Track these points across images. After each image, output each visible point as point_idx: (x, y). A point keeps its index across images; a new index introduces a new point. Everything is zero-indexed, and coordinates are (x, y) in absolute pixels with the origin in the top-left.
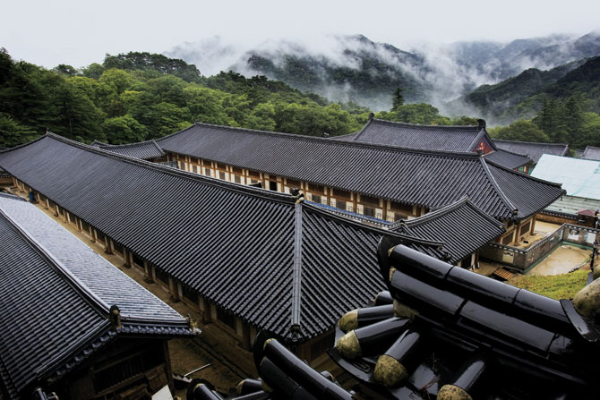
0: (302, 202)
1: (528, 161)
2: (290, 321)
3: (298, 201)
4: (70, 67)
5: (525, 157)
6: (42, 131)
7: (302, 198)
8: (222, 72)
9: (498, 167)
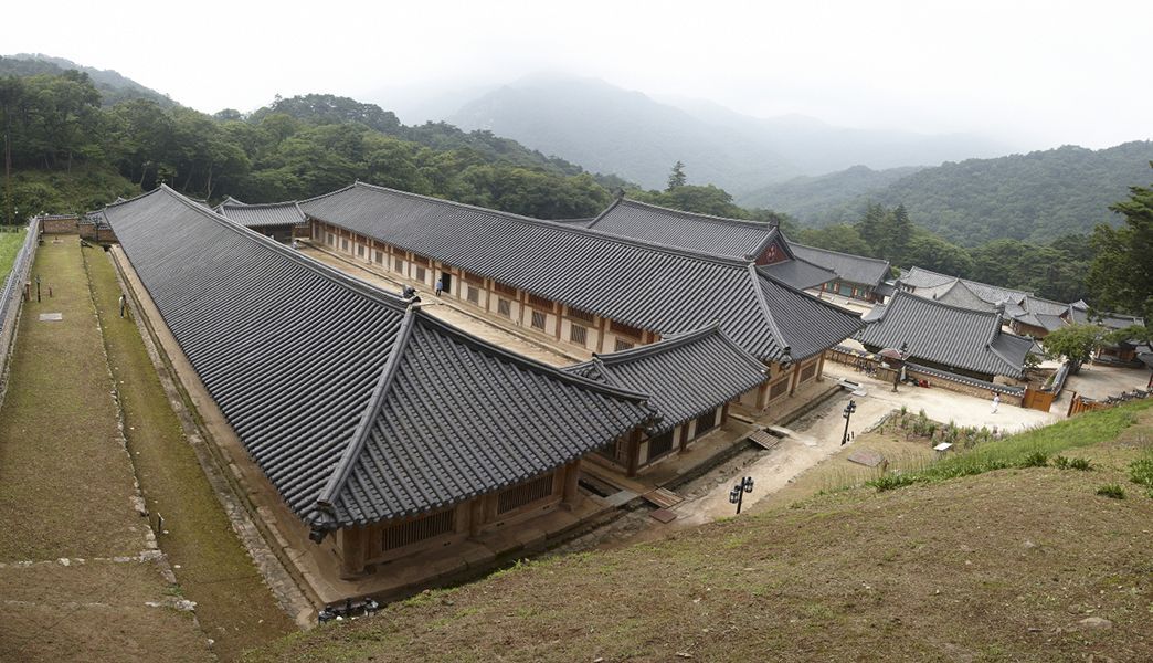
0: (414, 309)
1: (834, 277)
2: (317, 497)
3: (410, 307)
4: (235, 111)
5: (832, 271)
6: (150, 186)
7: (416, 304)
8: (429, 123)
9: (775, 283)
